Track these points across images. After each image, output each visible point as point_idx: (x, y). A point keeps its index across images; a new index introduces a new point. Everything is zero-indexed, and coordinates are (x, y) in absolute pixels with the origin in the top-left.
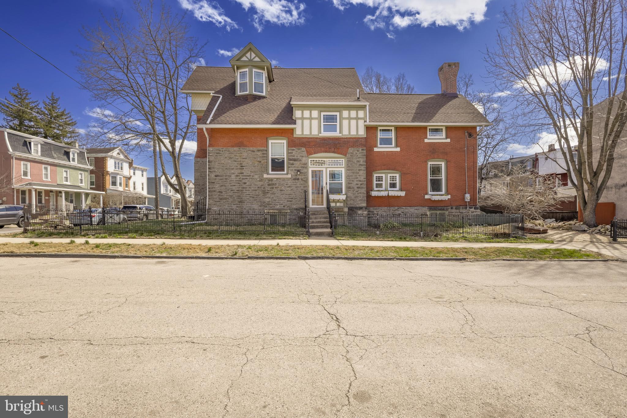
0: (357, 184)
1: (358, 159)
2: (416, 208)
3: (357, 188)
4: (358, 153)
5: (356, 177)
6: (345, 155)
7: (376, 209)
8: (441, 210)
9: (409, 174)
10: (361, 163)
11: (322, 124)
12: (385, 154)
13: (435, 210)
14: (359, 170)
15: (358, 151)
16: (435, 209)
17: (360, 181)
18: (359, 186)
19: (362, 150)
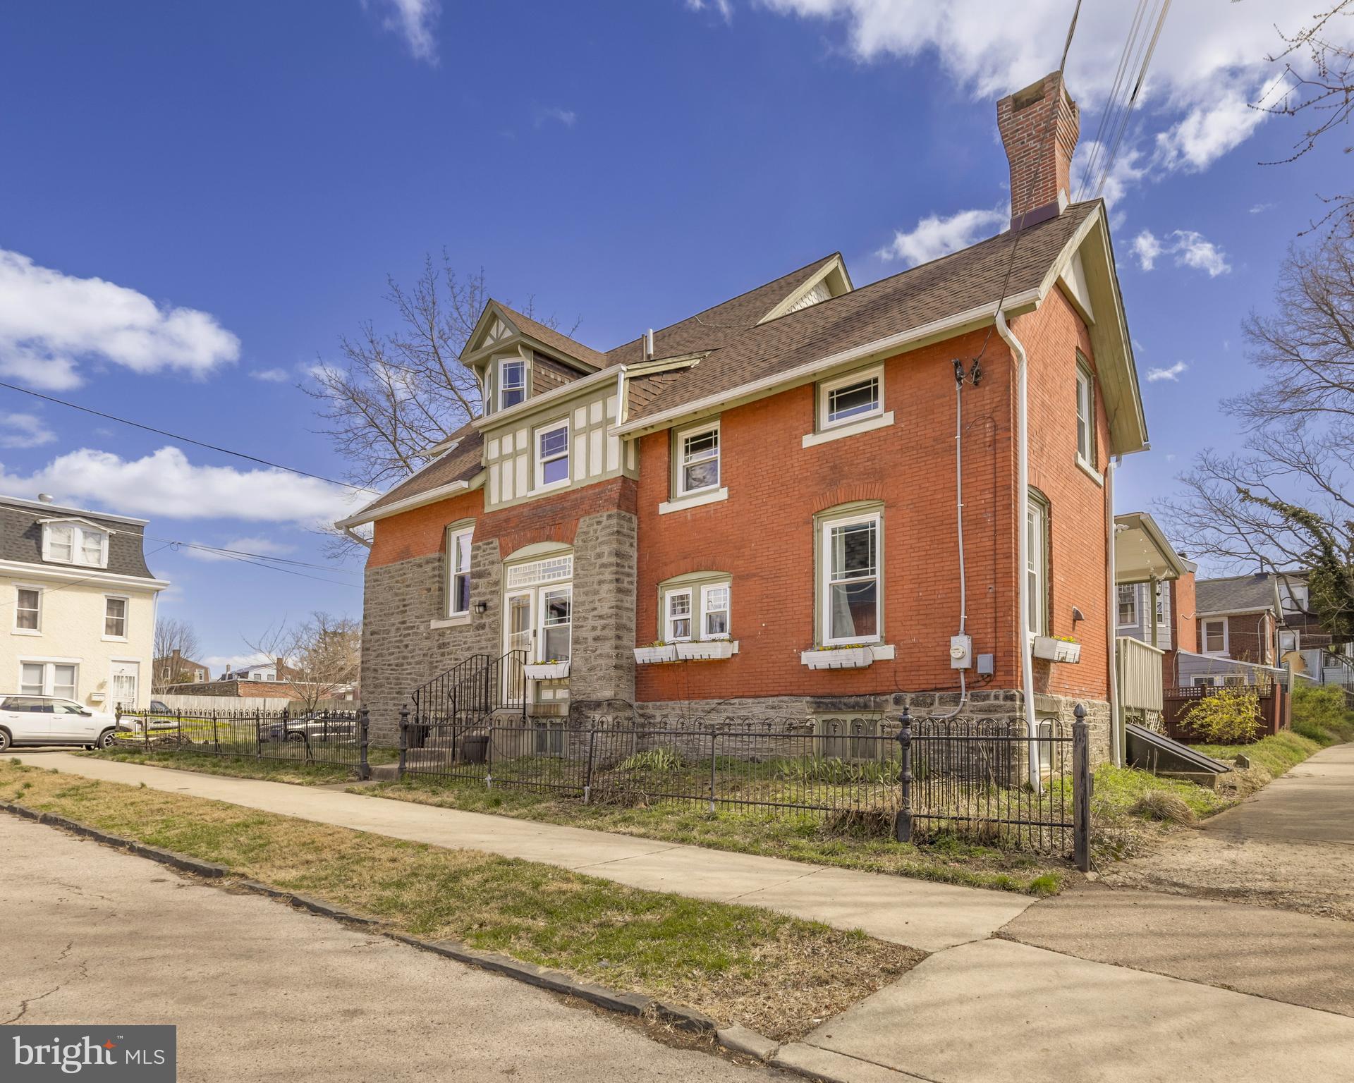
0: (594, 628)
1: (598, 550)
2: (771, 701)
3: (595, 639)
4: (600, 527)
5: (592, 606)
6: (571, 542)
7: (660, 708)
8: (854, 708)
9: (754, 575)
10: (605, 560)
11: (539, 460)
12: (689, 517)
13: (836, 708)
14: (600, 583)
15: (599, 523)
16: (833, 704)
17: (601, 617)
18: (598, 633)
19: (610, 517)
